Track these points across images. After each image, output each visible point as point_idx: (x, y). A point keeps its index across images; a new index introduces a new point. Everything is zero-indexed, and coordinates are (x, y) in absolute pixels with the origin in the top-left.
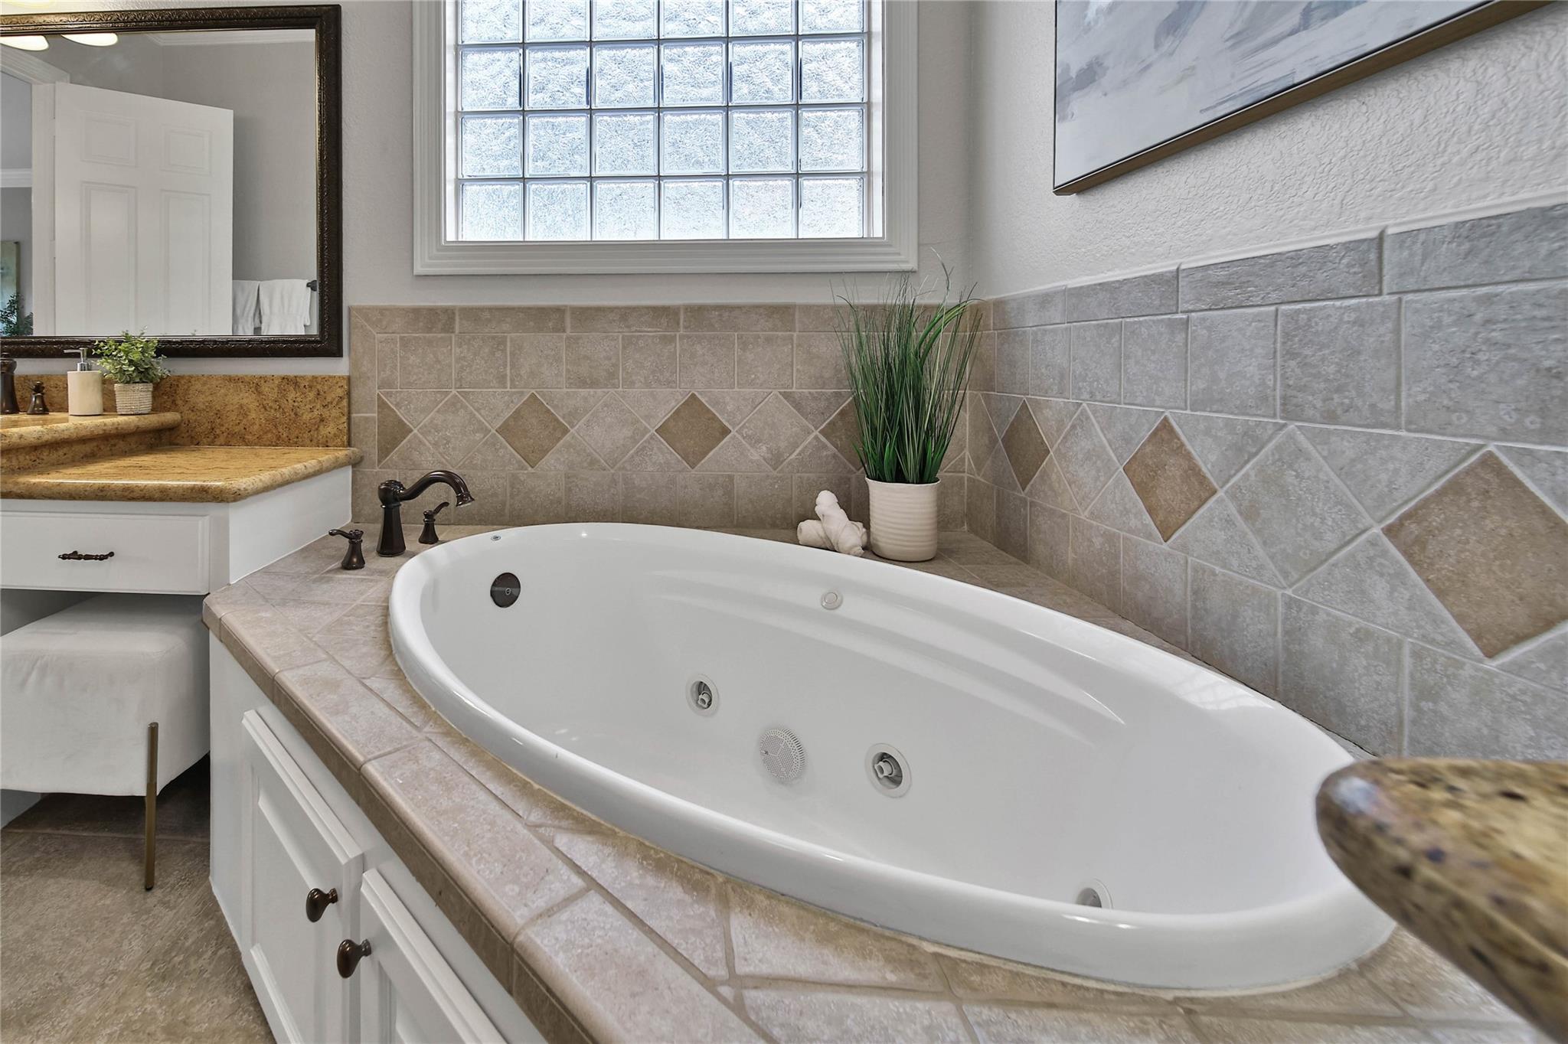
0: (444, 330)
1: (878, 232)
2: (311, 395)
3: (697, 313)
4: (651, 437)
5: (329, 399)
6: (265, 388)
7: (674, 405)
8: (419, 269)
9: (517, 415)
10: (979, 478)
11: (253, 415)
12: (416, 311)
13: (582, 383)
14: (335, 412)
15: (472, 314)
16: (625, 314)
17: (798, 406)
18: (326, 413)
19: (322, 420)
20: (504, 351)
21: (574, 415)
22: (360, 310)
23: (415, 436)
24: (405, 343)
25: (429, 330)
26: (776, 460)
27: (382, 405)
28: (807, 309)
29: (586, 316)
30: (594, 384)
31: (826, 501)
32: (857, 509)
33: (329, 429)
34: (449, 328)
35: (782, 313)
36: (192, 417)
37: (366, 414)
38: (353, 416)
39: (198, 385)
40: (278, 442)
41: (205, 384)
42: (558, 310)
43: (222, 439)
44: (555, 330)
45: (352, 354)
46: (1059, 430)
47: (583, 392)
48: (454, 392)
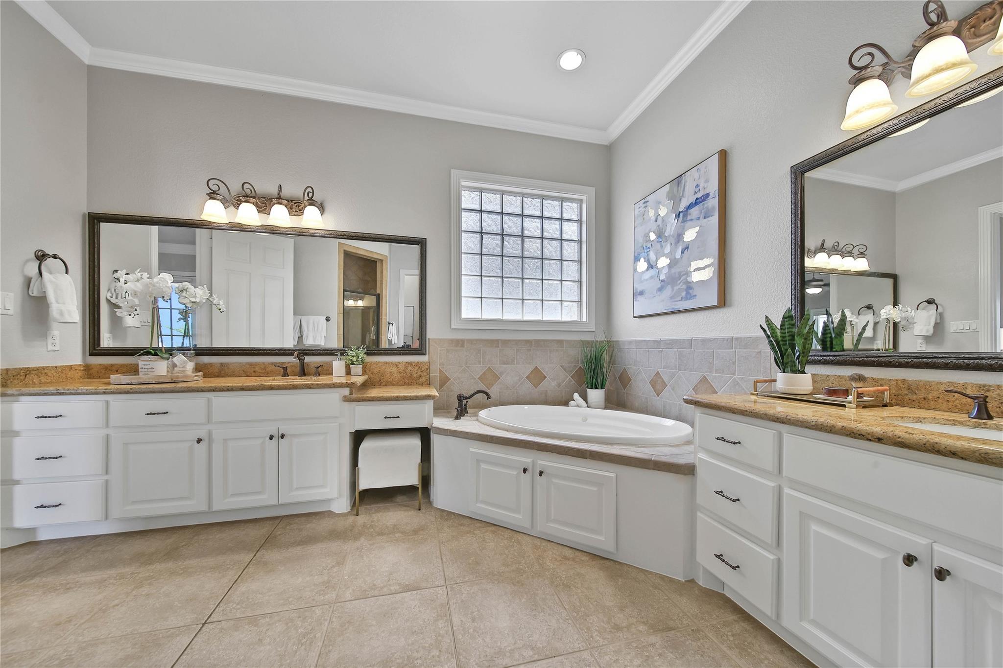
0: (461, 347)
1: (584, 319)
2: (417, 368)
3: (538, 342)
4: (525, 379)
5: (423, 370)
6: (400, 366)
7: (531, 370)
8: (453, 327)
9: (484, 373)
10: (611, 388)
11: (395, 375)
12: (452, 340)
13: (504, 363)
14: (425, 374)
15: (471, 341)
16: (517, 342)
17: (565, 370)
18: (422, 374)
19: (420, 376)
20: (480, 354)
21: (502, 373)
22: (433, 339)
23: (452, 381)
24: (448, 351)
25: (457, 347)
26: (559, 385)
27: (440, 371)
28: (567, 341)
29: (506, 342)
30: (508, 363)
31: (576, 396)
32: (585, 397)
33: (423, 380)
34: (463, 346)
35: (560, 342)
36: (372, 376)
37: (435, 374)
38: (431, 375)
39: (375, 365)
40: (405, 384)
41: (377, 364)
42: (497, 341)
43: (384, 384)
44: (496, 347)
45: (430, 354)
46: (634, 375)
47: (505, 366)
48: (464, 366)
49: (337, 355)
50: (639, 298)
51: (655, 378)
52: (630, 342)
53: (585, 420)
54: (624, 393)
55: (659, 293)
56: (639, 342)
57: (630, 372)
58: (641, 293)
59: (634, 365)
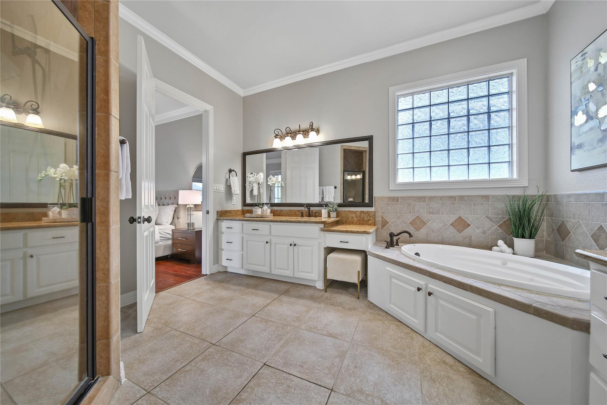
0: (396, 202)
1: (515, 176)
2: (367, 215)
3: (462, 198)
4: (449, 226)
5: (371, 216)
6: (357, 213)
7: (455, 219)
8: (390, 189)
9: (414, 220)
10: (549, 239)
11: (354, 219)
12: (390, 198)
13: (430, 213)
14: (372, 218)
15: (404, 198)
16: (442, 198)
17: (491, 220)
18: (370, 218)
19: (369, 220)
20: (411, 206)
21: (428, 220)
22: (377, 198)
23: (390, 224)
24: (387, 204)
25: (393, 202)
26: (484, 232)
27: (382, 217)
28: (493, 196)
29: (431, 198)
30: (433, 213)
31: (500, 242)
32: (511, 245)
33: (371, 222)
34: (397, 201)
35: (486, 197)
36: (342, 219)
37: (379, 219)
38: (376, 219)
39: (343, 213)
40: (360, 224)
41: (345, 212)
42: (424, 197)
43: (348, 223)
44: (423, 201)
45: (376, 206)
46: (573, 227)
47: (431, 215)
48: (399, 215)
49: (324, 207)
50: (577, 152)
51: (597, 232)
52: (569, 196)
53: (504, 263)
54: (563, 245)
55: (600, 144)
56: (579, 195)
57: (569, 225)
58: (580, 146)
59: (574, 218)
